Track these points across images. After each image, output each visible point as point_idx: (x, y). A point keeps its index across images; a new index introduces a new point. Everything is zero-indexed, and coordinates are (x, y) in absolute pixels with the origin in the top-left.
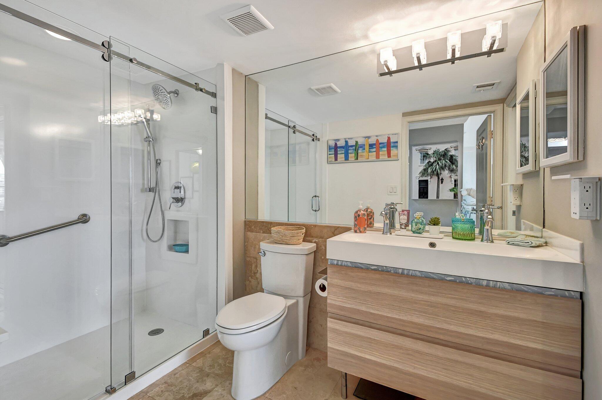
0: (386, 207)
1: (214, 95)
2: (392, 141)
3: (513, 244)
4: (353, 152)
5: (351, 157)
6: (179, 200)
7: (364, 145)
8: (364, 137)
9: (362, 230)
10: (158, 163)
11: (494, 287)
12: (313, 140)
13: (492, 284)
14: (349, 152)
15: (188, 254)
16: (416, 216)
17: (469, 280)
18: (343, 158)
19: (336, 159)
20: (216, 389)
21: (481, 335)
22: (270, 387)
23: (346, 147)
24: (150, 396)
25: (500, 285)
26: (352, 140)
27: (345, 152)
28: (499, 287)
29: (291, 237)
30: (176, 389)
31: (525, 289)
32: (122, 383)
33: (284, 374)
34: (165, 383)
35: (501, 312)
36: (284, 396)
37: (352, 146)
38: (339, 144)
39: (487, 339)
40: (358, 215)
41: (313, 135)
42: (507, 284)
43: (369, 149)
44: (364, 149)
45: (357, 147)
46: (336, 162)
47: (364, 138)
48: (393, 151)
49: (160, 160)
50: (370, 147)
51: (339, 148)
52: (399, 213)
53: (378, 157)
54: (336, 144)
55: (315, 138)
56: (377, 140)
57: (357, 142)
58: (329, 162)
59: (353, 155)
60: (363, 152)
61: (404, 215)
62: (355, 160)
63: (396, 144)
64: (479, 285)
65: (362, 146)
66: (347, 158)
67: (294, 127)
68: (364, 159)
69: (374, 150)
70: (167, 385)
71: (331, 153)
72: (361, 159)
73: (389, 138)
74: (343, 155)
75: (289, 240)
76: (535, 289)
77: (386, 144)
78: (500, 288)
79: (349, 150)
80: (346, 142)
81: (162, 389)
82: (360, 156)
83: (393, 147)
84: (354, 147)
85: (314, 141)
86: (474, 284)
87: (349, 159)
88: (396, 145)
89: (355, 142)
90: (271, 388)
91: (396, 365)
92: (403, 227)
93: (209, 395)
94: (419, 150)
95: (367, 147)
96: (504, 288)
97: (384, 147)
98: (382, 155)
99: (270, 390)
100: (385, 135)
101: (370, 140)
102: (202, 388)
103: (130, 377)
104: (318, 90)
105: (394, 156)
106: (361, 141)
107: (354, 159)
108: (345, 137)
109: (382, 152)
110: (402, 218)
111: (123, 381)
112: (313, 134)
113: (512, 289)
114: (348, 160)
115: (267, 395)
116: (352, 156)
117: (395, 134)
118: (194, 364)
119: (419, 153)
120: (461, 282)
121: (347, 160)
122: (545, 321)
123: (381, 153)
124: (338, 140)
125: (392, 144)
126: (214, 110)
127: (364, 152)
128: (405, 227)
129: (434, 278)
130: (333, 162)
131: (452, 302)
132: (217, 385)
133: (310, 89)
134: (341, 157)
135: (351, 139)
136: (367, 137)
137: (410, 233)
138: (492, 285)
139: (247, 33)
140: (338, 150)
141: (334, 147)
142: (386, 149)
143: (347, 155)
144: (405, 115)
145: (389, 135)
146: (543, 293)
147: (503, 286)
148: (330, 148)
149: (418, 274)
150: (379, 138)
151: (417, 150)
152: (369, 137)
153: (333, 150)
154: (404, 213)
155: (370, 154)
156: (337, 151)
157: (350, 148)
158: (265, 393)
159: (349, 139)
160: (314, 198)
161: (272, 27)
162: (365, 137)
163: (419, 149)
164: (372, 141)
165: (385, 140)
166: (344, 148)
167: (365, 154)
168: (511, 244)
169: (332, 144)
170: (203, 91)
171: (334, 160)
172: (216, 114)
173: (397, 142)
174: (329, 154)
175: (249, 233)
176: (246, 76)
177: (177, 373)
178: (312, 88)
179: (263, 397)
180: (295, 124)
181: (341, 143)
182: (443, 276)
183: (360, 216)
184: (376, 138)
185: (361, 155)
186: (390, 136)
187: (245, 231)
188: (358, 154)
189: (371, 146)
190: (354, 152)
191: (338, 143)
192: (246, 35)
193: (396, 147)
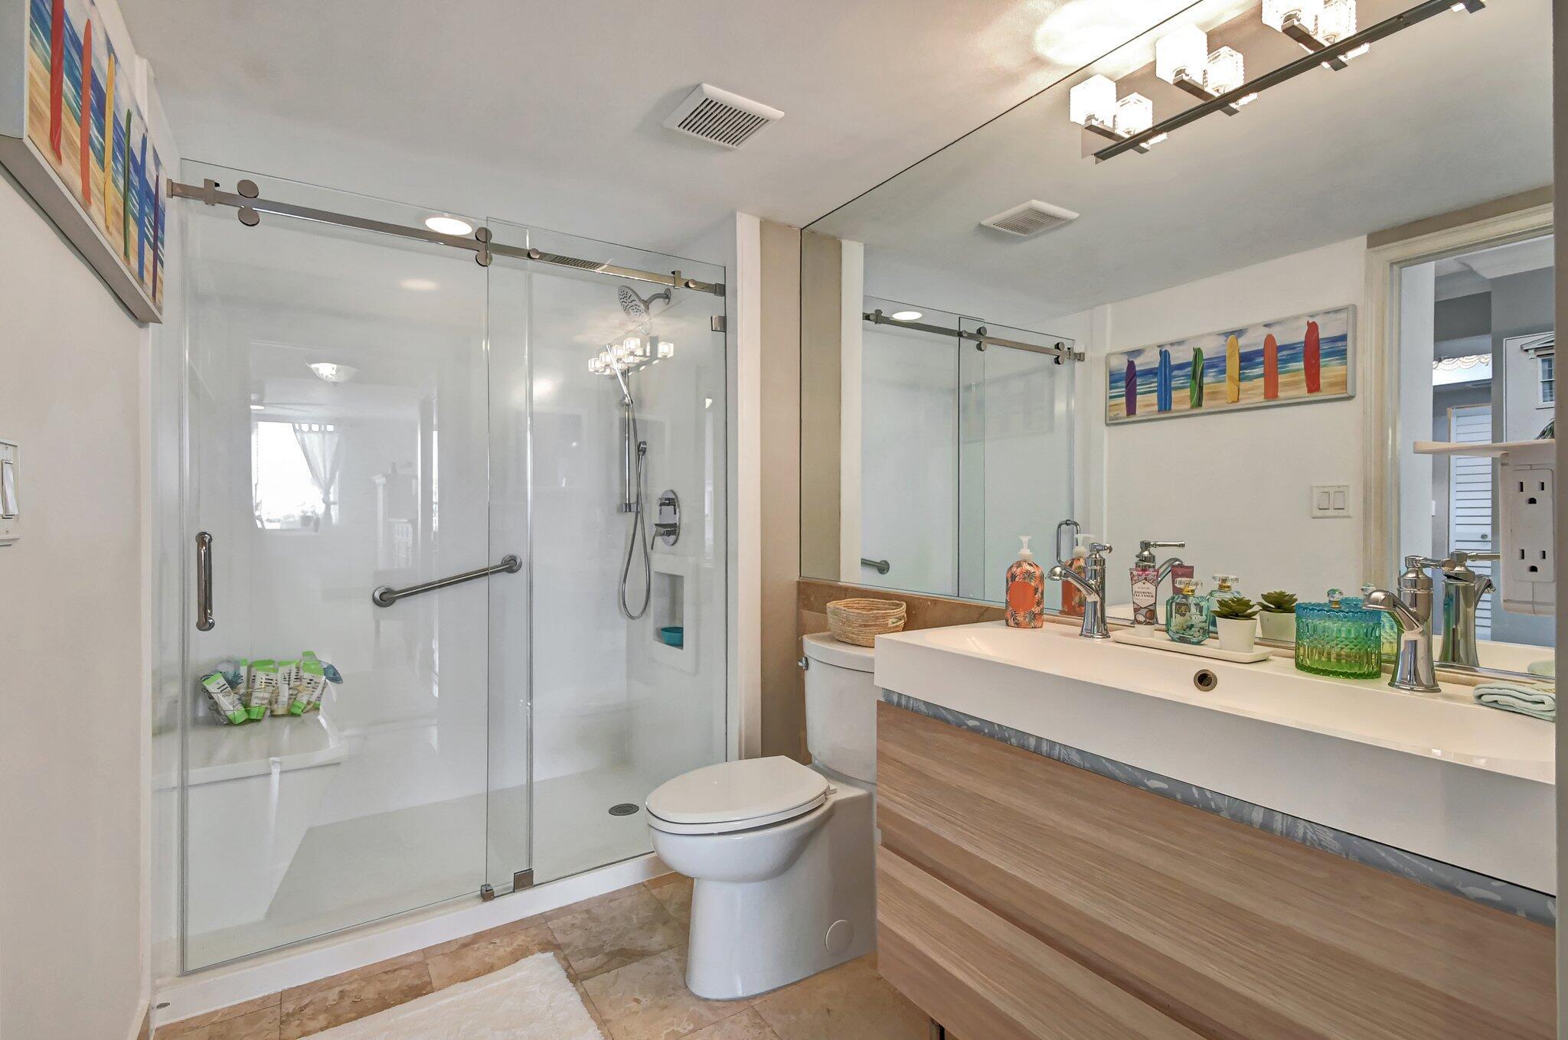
0: (1091, 555)
1: (720, 290)
2: (1323, 334)
3: (1494, 704)
4: (1187, 383)
5: (1181, 401)
6: (671, 530)
7: (1223, 359)
8: (1223, 334)
9: (1020, 618)
10: (641, 450)
11: (1288, 835)
12: (1057, 361)
13: (1279, 823)
14: (1174, 384)
15: (682, 649)
16: (1182, 586)
17: (1212, 799)
18: (1152, 405)
19: (1131, 409)
20: (665, 954)
21: (1241, 989)
22: (772, 988)
23: (1164, 372)
24: (551, 927)
25: (1305, 833)
26: (1181, 348)
27: (1159, 386)
28: (1304, 839)
29: (861, 626)
30: (597, 929)
31: (1391, 860)
32: (508, 888)
33: (822, 972)
34: (588, 911)
35: (1303, 925)
36: (793, 1017)
37: (1181, 367)
38: (1140, 364)
39: (1258, 1006)
40: (1012, 574)
41: (1057, 346)
42: (1331, 834)
43: (1240, 370)
44: (1223, 372)
45: (1198, 368)
46: (1133, 418)
47: (1222, 339)
48: (1330, 370)
49: (645, 443)
50: (1242, 364)
51: (1139, 376)
52: (1131, 573)
53: (1271, 392)
54: (1131, 365)
55: (1061, 354)
56: (1270, 339)
57: (1198, 352)
58: (1112, 422)
59: (1187, 392)
60: (1219, 382)
61: (1146, 579)
62: (1192, 407)
63: (1339, 344)
64: (1242, 821)
65: (1218, 364)
66: (1165, 405)
67: (980, 332)
68: (1220, 404)
69: (1259, 370)
70: (588, 916)
71: (1115, 392)
72: (1212, 403)
73: (1313, 328)
74: (1153, 398)
75: (858, 635)
76: (1431, 868)
77: (1300, 349)
78: (1308, 844)
79: (1171, 378)
80: (1165, 355)
81: (575, 922)
82: (1209, 393)
83: (1329, 355)
84: (1190, 369)
85: (1059, 363)
86: (1224, 814)
87: (1173, 407)
88: (1339, 348)
89: (1192, 353)
90: (774, 990)
91: (1017, 1016)
92: (1141, 618)
93: (647, 959)
94: (1536, 349)
95: (1233, 365)
96: (1321, 845)
97: (1293, 358)
98: (1287, 384)
99: (770, 995)
100: (1297, 318)
101: (1242, 341)
102: (642, 942)
103: (524, 881)
104: (1005, 224)
105: (1332, 385)
106: (1211, 348)
107: (1188, 406)
108: (1161, 341)
109: (1291, 376)
110: (1139, 590)
111: (508, 885)
112: (1058, 344)
113: (1347, 855)
114: (1170, 409)
115: (757, 1002)
116: (1181, 397)
117: (1336, 311)
118: (654, 892)
119: (1539, 360)
120: (1188, 802)
121: (1165, 409)
122: (1455, 994)
123: (1282, 379)
124: (1138, 352)
125: (1324, 347)
126: (723, 324)
127: (1222, 381)
128: (1146, 617)
129: (1115, 779)
130: (1121, 418)
131: (1157, 861)
132: (671, 947)
133: (981, 226)
134: (1147, 401)
135: (1180, 343)
136: (1232, 333)
137: (1161, 639)
138: (1281, 826)
139: (735, 140)
140: (1139, 381)
141: (1125, 375)
142: (1301, 365)
143: (1166, 395)
144: (1377, 239)
145: (1312, 316)
146: (1459, 887)
147: (1315, 838)
148: (1113, 379)
149: (1076, 758)
150: (1275, 331)
151: (1527, 350)
152: (1239, 333)
153: (1123, 383)
154: (1148, 575)
155: (1244, 385)
156: (1135, 385)
157: (1175, 373)
158: (754, 997)
159: (1172, 344)
160: (1064, 527)
161: (781, 114)
162: (1227, 334)
163: (1536, 346)
164: (1253, 341)
165: (1300, 337)
166: (1156, 374)
167: (1227, 387)
168: (1487, 704)
169: (1120, 364)
170: (691, 286)
171: (1124, 413)
172: (725, 332)
173: (1343, 338)
174: (1111, 397)
175: (806, 613)
176: (801, 230)
177: (616, 900)
178: (984, 222)
179: (746, 1003)
180: (980, 325)
181: (1149, 360)
182: (1139, 775)
183: (1017, 579)
184: (1267, 331)
185: (1213, 393)
186: (1318, 320)
187: (798, 608)
188: (1201, 388)
189: (1247, 359)
190: (1189, 382)
191: (1137, 362)
192: (734, 145)
193: (1342, 354)
